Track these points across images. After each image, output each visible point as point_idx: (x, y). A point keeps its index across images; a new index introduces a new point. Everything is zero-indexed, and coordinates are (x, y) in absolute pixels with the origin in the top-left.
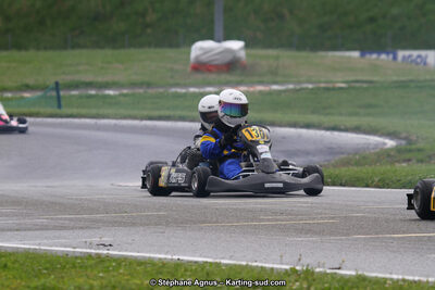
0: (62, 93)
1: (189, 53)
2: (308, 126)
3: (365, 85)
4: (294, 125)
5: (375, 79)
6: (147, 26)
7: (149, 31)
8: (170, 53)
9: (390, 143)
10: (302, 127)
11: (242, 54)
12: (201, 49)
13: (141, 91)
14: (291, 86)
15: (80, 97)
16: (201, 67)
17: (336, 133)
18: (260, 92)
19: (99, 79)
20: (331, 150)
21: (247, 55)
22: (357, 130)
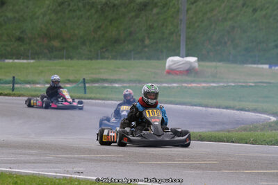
0: (87, 85)
1: (165, 64)
2: (227, 108)
3: (265, 85)
4: (219, 107)
5: (272, 81)
6: (145, 47)
7: (146, 50)
8: (154, 62)
9: (273, 119)
10: (223, 108)
11: (196, 65)
12: (172, 61)
13: (134, 85)
14: (222, 84)
15: (99, 87)
16: (171, 72)
17: (243, 112)
18: (204, 87)
19: (112, 78)
20: (238, 122)
21: (199, 65)
22: (255, 110)
